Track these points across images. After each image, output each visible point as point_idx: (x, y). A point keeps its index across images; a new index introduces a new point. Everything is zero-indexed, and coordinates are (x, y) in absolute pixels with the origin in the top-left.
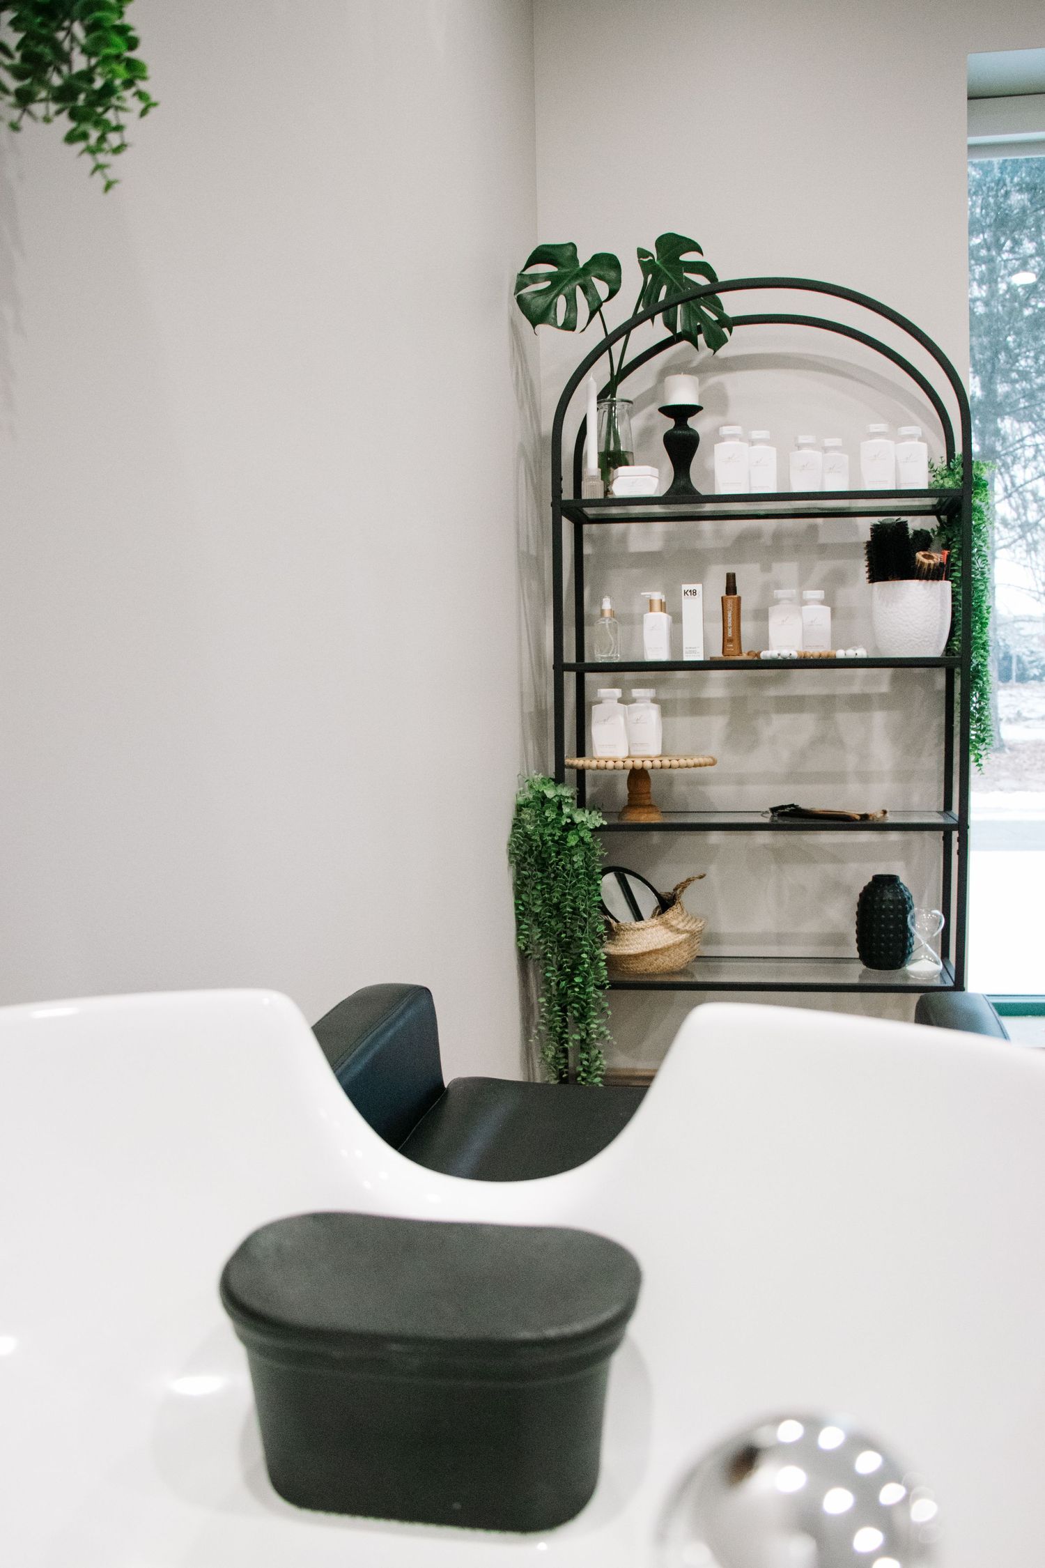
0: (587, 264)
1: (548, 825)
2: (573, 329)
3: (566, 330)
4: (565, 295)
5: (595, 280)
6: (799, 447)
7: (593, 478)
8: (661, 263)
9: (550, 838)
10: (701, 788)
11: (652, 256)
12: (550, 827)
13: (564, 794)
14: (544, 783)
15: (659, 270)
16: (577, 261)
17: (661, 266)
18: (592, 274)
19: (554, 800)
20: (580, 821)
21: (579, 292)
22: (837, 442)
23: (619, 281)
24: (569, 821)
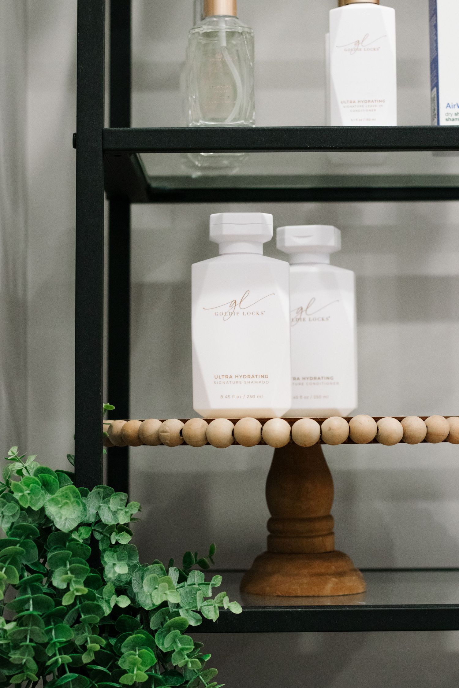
1: (60, 615)
9: (68, 658)
10: (421, 505)
12: (65, 624)
13: (107, 518)
14: (47, 486)
19: (75, 536)
20: (158, 602)
24: (124, 602)
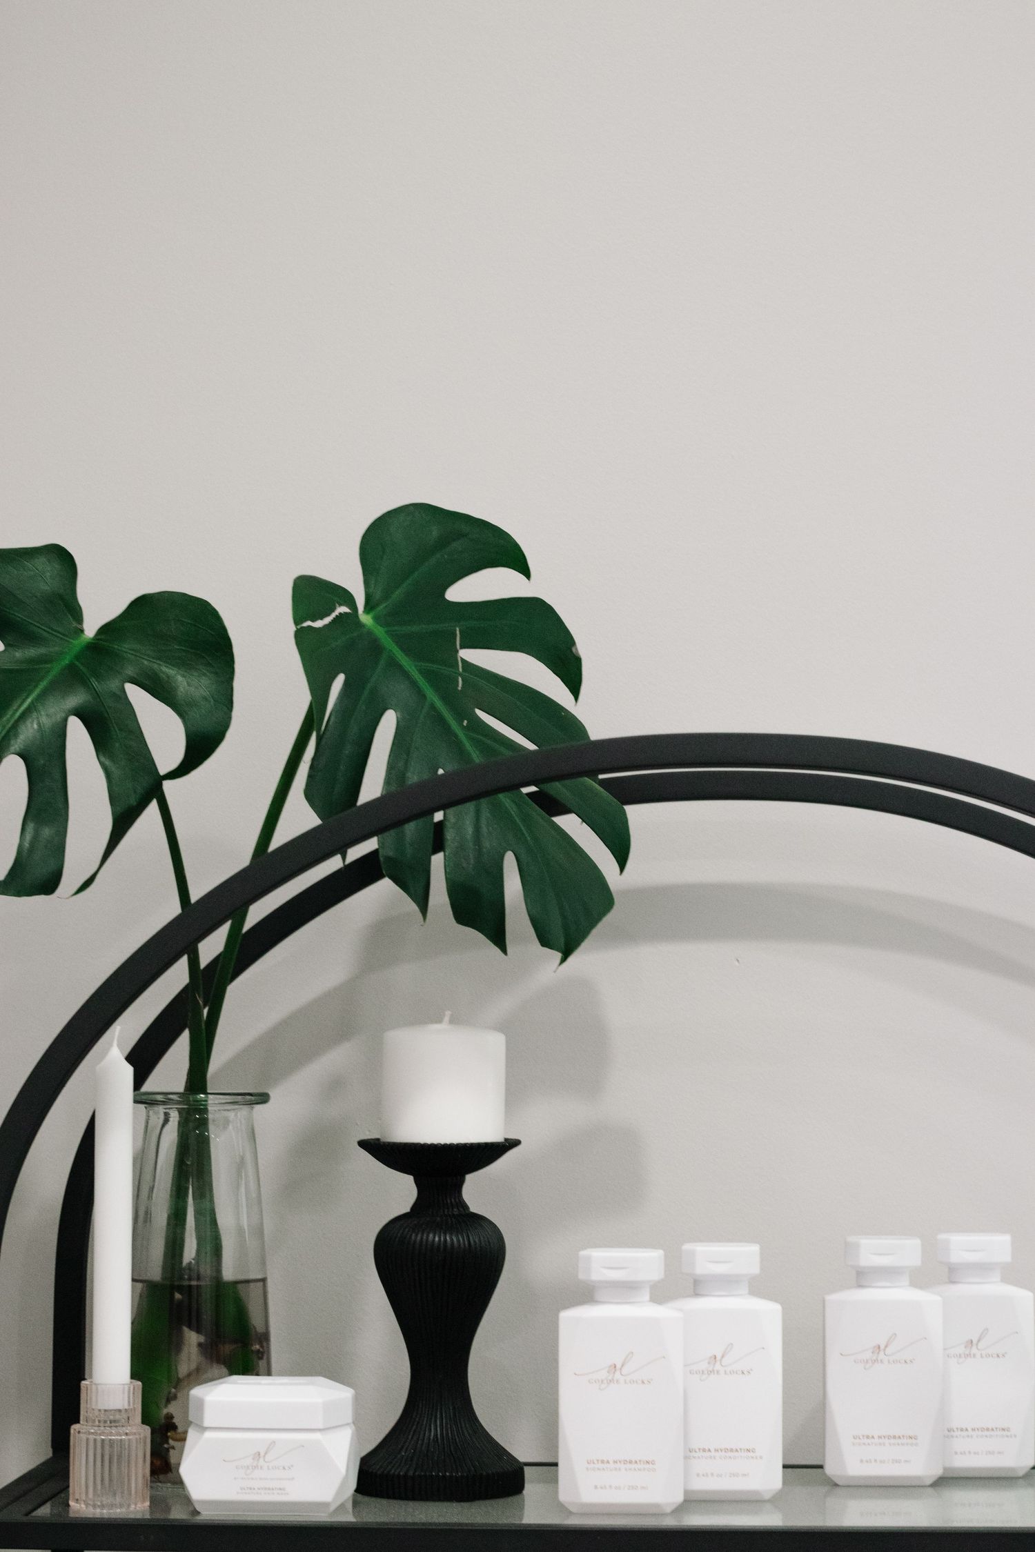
0: (106, 629)
2: (49, 885)
3: (19, 894)
4: (21, 755)
5: (136, 695)
6: (862, 1277)
7: (112, 1419)
8: (376, 619)
11: (347, 598)
15: (376, 648)
16: (75, 612)
17: (380, 632)
18: (130, 671)
21: (78, 737)
22: (998, 1246)
23: (226, 700)
